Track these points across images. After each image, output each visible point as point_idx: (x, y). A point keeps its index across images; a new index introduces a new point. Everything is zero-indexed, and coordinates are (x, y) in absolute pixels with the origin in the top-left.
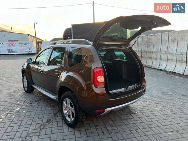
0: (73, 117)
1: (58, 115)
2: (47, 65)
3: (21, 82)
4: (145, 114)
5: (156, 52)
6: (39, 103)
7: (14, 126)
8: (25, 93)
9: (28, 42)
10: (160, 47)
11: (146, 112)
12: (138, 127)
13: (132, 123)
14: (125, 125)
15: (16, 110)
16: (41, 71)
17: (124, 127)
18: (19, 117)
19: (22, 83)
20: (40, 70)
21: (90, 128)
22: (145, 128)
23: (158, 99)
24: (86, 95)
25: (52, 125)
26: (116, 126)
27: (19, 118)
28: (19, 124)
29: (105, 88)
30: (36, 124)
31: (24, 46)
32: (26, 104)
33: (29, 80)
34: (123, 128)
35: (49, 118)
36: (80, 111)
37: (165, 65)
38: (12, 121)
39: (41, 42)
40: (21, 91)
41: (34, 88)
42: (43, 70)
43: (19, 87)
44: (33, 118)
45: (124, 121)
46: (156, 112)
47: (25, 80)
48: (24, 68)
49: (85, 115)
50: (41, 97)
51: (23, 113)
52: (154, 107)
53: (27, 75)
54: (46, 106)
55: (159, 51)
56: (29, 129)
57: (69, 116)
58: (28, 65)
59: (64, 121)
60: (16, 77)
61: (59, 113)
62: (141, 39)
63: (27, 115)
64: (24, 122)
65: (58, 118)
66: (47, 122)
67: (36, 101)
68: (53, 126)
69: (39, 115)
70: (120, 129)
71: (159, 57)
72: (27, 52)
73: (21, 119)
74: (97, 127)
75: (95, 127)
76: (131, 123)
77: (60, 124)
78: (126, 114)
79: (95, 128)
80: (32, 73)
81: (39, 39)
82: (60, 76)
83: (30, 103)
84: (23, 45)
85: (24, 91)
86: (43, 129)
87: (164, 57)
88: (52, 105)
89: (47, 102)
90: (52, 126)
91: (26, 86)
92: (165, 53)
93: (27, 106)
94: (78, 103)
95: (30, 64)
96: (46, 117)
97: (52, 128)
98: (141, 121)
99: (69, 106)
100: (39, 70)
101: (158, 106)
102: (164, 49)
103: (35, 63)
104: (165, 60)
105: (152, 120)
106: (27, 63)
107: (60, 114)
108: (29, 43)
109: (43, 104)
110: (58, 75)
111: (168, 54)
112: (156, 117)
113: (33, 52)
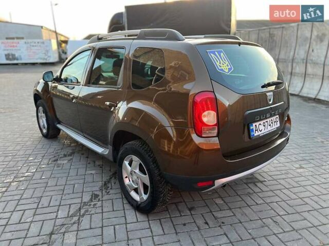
0: (145, 193)
1: (111, 186)
2: (85, 85)
3: (33, 116)
4: (282, 182)
5: (284, 60)
6: (71, 159)
7: (25, 210)
8: (43, 138)
9: (41, 41)
10: (293, 50)
11: (283, 179)
12: (275, 211)
13: (262, 201)
14: (248, 206)
15: (27, 174)
16: (74, 97)
17: (247, 211)
18: (33, 190)
19: (36, 118)
20: (72, 96)
21: (180, 214)
22: (289, 214)
23: (301, 152)
24: (170, 148)
25: (102, 206)
26: (230, 209)
27: (34, 192)
28: (35, 206)
29: (217, 138)
30: (70, 205)
31: (36, 48)
32: (46, 161)
33: (49, 114)
34: (246, 214)
35: (96, 193)
36: (161, 184)
37: (300, 85)
38: (21, 199)
39: (66, 42)
40: (35, 135)
41: (59, 130)
42: (77, 95)
43: (31, 126)
44: (61, 193)
45: (243, 197)
46: (302, 178)
47: (42, 114)
48: (37, 91)
49: (171, 191)
50: (74, 148)
51: (40, 181)
52: (297, 168)
53: (45, 104)
54: (85, 166)
55: (291, 58)
56: (57, 216)
57: (136, 190)
58: (46, 84)
59: (126, 198)
60: (24, 106)
61: (113, 181)
62: (257, 35)
63: (49, 185)
64: (45, 202)
65: (111, 192)
66: (91, 200)
67: (65, 156)
68: (104, 208)
69: (74, 185)
70: (240, 215)
71: (290, 70)
72: (41, 59)
73: (38, 194)
74: (193, 212)
75: (188, 212)
76: (260, 203)
77: (118, 204)
78: (246, 184)
79: (190, 214)
80: (55, 100)
81: (62, 35)
82: (114, 109)
83: (55, 161)
84: (33, 46)
85: (41, 135)
86: (84, 215)
87: (299, 69)
88: (97, 163)
89: (88, 157)
90: (102, 210)
91: (44, 125)
92: (303, 62)
93: (50, 166)
94: (158, 167)
95: (50, 84)
96: (89, 189)
97: (102, 213)
98: (278, 199)
99: (137, 171)
100: (69, 96)
101: (303, 166)
102: (301, 54)
103: (58, 80)
104: (301, 76)
105: (300, 197)
106: (44, 80)
107: (115, 183)
108: (43, 43)
109: (80, 161)
110: (110, 106)
111: (308, 65)
112: (305, 190)
113: (51, 60)
